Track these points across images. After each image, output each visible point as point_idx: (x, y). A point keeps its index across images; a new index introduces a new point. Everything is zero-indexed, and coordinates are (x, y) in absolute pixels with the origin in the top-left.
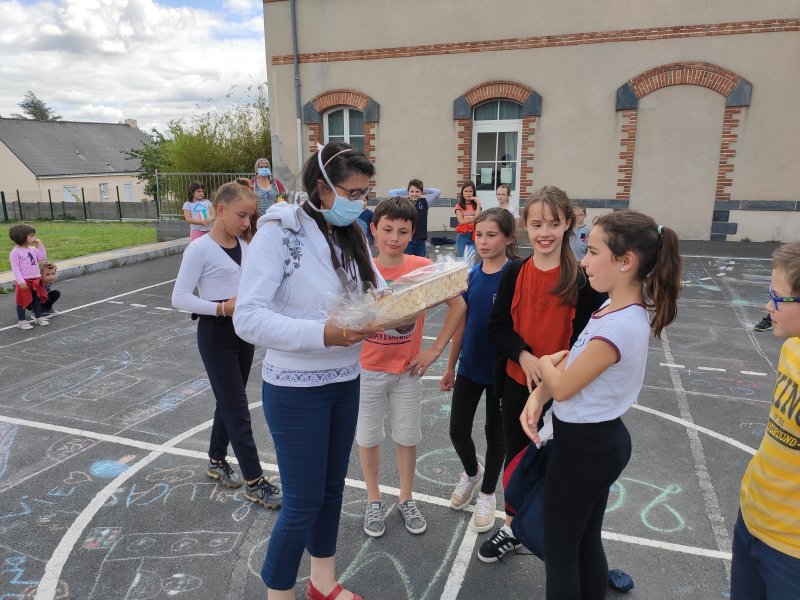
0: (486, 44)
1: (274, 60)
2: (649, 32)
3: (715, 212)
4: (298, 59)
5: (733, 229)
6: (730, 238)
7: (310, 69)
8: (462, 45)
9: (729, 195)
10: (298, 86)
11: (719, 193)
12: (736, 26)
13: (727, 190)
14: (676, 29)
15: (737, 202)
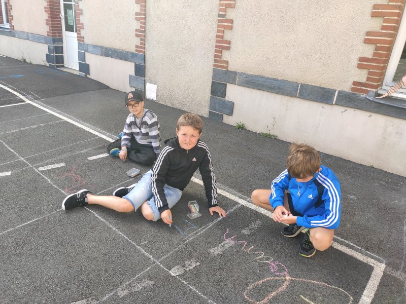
3: (213, 83)
5: (230, 108)
6: (227, 119)
9: (227, 62)
11: (218, 57)
13: (226, 56)
15: (235, 73)
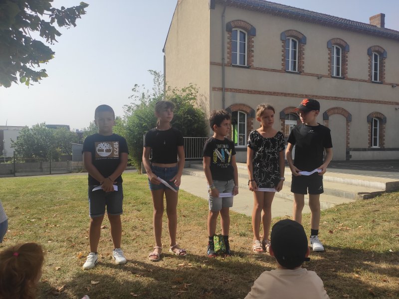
0: (289, 94)
1: (213, 89)
2: (329, 97)
3: (346, 152)
4: (223, 90)
5: (351, 157)
8: (282, 93)
10: (223, 100)
12: (347, 99)
13: (348, 145)
14: (335, 98)
15: (351, 149)
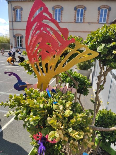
1: (10, 29)
4: (13, 29)
7: (15, 31)
10: (13, 33)
